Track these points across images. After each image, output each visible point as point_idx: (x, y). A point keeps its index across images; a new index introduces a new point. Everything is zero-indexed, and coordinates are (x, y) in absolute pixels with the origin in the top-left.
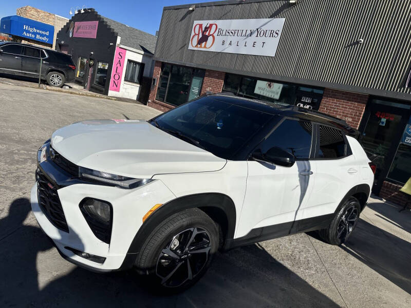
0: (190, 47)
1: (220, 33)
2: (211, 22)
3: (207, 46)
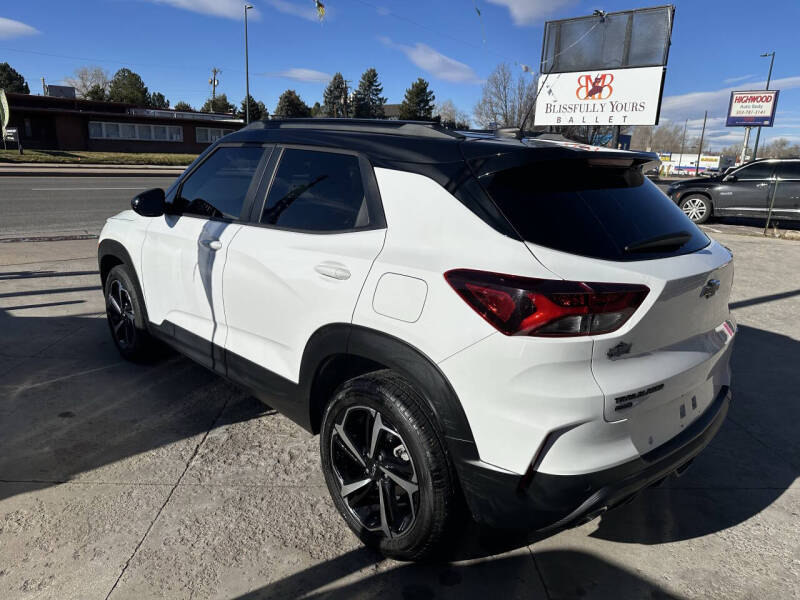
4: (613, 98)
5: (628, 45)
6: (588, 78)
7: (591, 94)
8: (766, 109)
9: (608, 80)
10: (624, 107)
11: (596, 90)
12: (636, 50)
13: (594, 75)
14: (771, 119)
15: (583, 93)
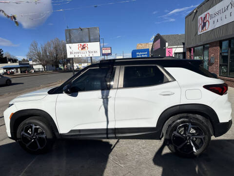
0: (199, 33)
1: (211, 16)
2: (206, 13)
3: (206, 29)
4: (89, 50)
5: (89, 37)
6: (81, 45)
7: (82, 49)
8: (109, 51)
9: (86, 45)
10: (92, 52)
11: (83, 48)
12: (91, 38)
13: (82, 44)
14: (111, 53)
15: (80, 49)
